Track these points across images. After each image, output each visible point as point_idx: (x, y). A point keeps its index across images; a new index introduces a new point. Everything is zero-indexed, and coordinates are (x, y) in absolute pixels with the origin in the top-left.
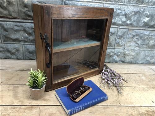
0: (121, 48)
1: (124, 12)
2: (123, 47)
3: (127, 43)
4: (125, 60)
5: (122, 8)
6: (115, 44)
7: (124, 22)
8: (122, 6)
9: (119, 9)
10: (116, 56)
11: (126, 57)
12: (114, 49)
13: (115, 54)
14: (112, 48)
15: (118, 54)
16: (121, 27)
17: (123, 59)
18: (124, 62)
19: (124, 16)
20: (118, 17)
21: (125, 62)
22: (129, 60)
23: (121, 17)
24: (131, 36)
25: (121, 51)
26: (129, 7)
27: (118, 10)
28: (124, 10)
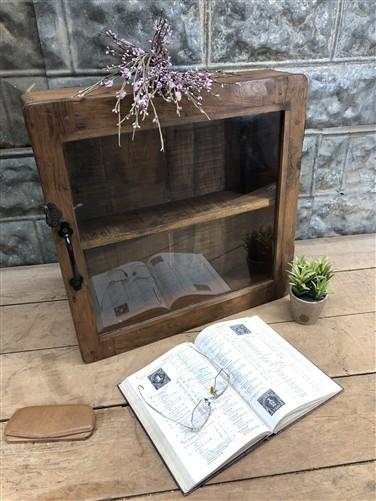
0: (332, 192)
1: (332, 85)
2: (337, 188)
3: (349, 175)
4: (344, 226)
5: (326, 73)
6: (312, 184)
7: (336, 115)
8: (325, 67)
9: (319, 79)
10: (318, 218)
11: (347, 216)
12: (312, 197)
13: (314, 212)
14: (304, 195)
15: (324, 210)
16: (326, 131)
17: (339, 225)
18: (342, 232)
19: (335, 98)
20: (314, 102)
21: (347, 230)
22: (358, 225)
23: (324, 100)
24: (358, 153)
25: (332, 201)
26: (349, 67)
27: (315, 82)
28: (334, 80)
